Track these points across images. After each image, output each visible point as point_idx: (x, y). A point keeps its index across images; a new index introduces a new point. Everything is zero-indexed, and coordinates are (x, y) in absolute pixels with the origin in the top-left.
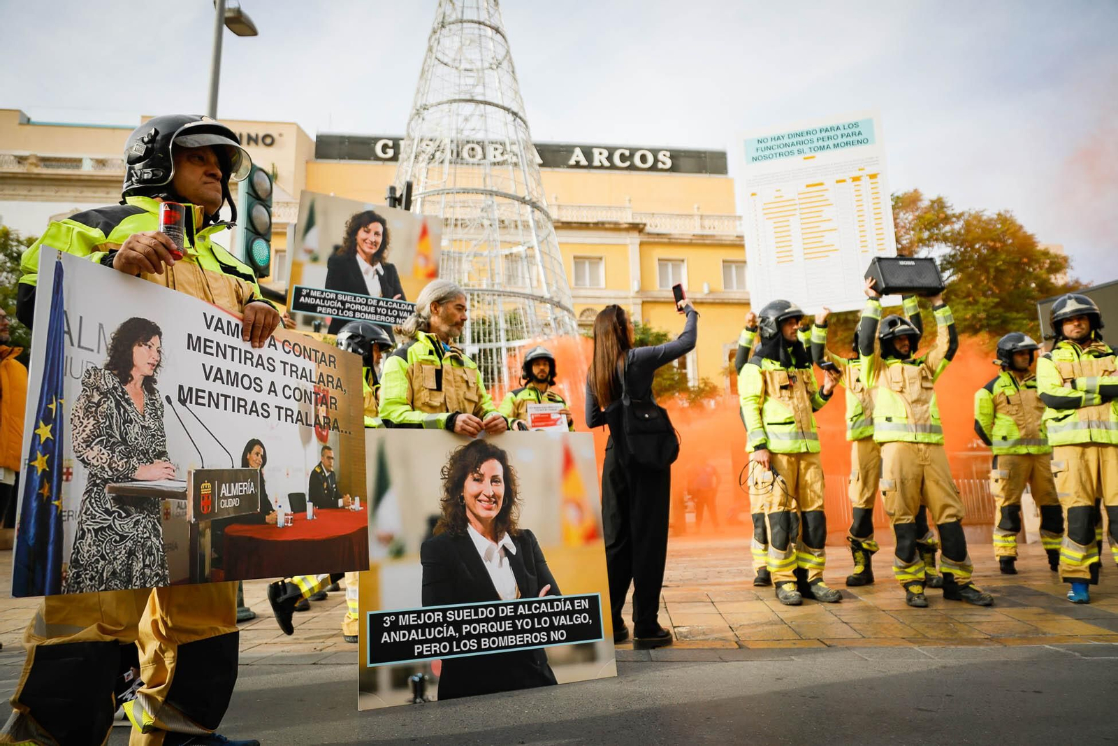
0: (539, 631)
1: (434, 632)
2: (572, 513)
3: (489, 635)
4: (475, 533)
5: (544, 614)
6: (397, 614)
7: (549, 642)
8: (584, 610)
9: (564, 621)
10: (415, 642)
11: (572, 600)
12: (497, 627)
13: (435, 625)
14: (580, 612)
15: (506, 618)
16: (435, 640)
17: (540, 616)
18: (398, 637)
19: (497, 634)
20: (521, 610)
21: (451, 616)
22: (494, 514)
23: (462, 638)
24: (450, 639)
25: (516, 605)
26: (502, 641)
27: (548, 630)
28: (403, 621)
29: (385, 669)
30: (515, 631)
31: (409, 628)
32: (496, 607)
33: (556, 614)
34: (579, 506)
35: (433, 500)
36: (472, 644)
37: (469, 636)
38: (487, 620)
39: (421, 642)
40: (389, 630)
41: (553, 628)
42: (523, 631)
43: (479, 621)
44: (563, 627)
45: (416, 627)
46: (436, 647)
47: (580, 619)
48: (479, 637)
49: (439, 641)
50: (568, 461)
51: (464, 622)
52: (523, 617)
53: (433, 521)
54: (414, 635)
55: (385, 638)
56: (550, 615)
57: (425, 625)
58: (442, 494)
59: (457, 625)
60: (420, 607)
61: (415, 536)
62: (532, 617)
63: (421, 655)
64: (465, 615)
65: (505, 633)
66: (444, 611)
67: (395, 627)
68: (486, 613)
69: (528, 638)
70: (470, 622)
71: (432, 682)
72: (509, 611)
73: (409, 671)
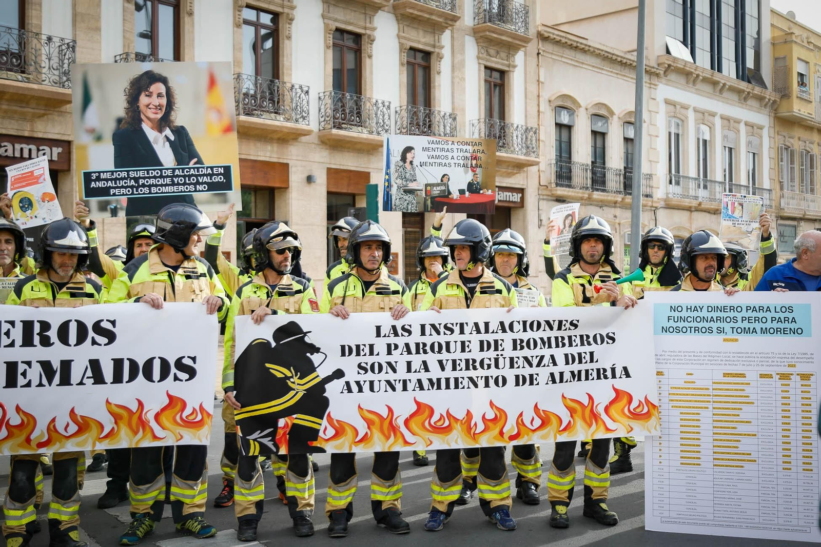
0: (189, 184)
1: (122, 183)
2: (213, 116)
3: (156, 186)
4: (146, 128)
5: (192, 175)
6: (99, 173)
7: (196, 191)
8: (221, 174)
9: (205, 179)
10: (110, 188)
11: (212, 168)
12: (161, 181)
13: (122, 179)
14: (217, 175)
15: (168, 176)
16: (122, 187)
17: (190, 176)
18: (100, 184)
19: (162, 185)
20: (177, 172)
21: (132, 174)
22: (159, 116)
23: (139, 186)
24: (132, 187)
25: (174, 170)
26: (164, 189)
27: (195, 184)
28: (103, 176)
29: (94, 201)
30: (173, 184)
31: (107, 180)
32: (161, 170)
33: (200, 175)
34: (219, 111)
35: (119, 108)
36: (146, 190)
37: (144, 186)
38: (155, 177)
39: (115, 188)
40: (95, 181)
41: (198, 183)
42: (178, 184)
43: (149, 178)
44: (205, 183)
45: (111, 180)
46: (123, 191)
47: (216, 179)
48: (150, 186)
49: (126, 187)
50: (212, 82)
51: (140, 178)
52: (178, 176)
53: (119, 121)
54: (110, 184)
55: (93, 185)
56: (196, 176)
57: (116, 179)
58: (125, 105)
59: (136, 180)
60: (113, 169)
61: (109, 129)
62: (184, 176)
63: (114, 195)
64: (141, 174)
65: (166, 185)
66: (128, 172)
67: (98, 179)
68: (155, 173)
69: (181, 188)
70: (144, 178)
71: (122, 209)
72: (169, 173)
73: (108, 203)
